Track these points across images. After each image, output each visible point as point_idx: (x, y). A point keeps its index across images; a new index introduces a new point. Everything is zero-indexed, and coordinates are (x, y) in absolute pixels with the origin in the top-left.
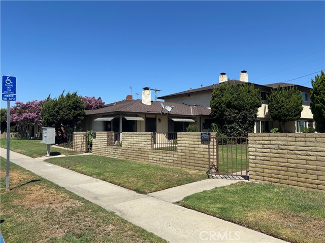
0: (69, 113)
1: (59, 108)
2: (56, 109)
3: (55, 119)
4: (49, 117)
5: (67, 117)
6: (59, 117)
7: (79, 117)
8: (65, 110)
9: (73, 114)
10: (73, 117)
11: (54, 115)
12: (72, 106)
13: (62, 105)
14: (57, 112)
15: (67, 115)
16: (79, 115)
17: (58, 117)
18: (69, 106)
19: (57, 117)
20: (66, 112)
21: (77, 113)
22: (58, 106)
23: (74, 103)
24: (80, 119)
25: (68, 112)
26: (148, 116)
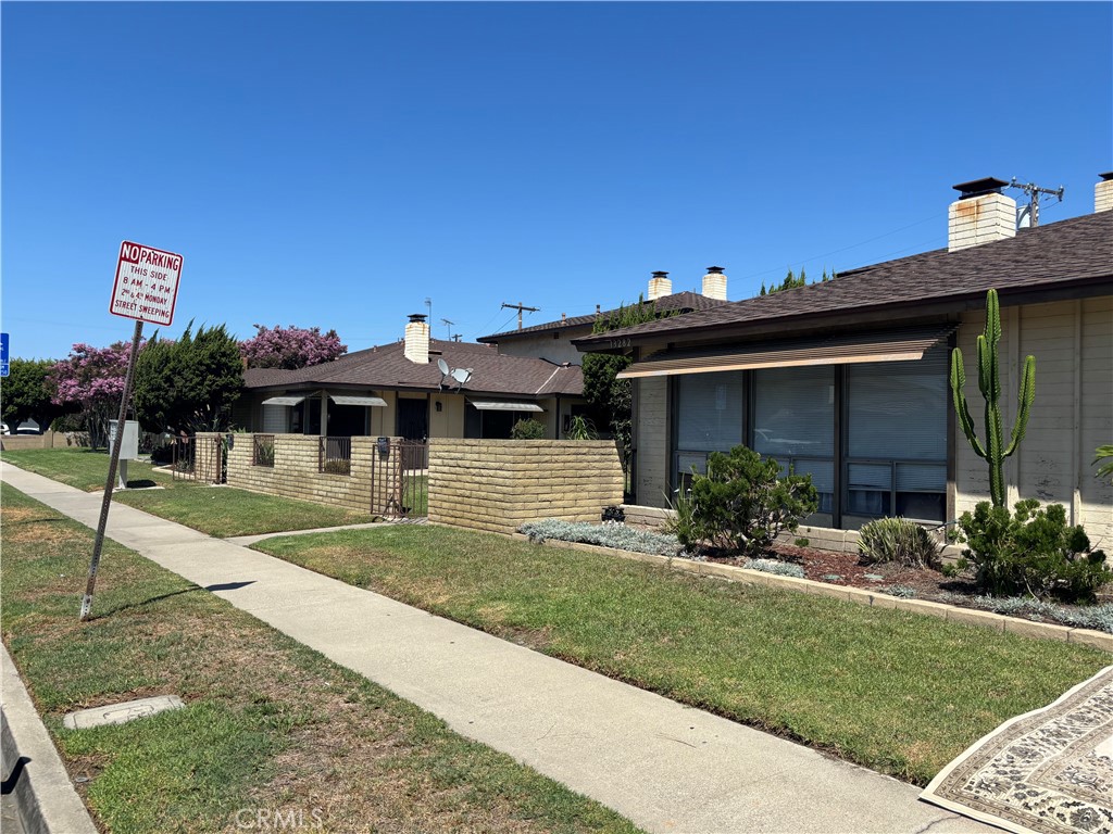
0: (198, 384)
1: (173, 370)
2: (166, 372)
3: (163, 398)
4: (148, 391)
5: (193, 394)
6: (173, 393)
7: (225, 395)
8: (187, 374)
9: (210, 386)
10: (208, 392)
11: (159, 388)
12: (207, 365)
13: (180, 362)
14: (168, 379)
15: (192, 389)
16: (226, 388)
17: (170, 394)
18: (200, 363)
19: (167, 391)
20: (191, 381)
21: (220, 381)
22: (171, 365)
23: (212, 356)
24: (228, 400)
25: (197, 380)
26: (403, 395)
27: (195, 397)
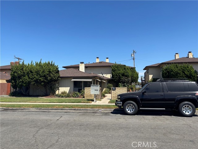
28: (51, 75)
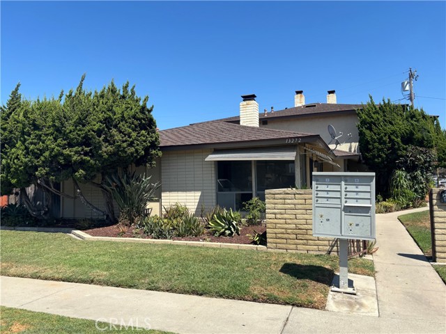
27: (132, 153)
28: (112, 136)
